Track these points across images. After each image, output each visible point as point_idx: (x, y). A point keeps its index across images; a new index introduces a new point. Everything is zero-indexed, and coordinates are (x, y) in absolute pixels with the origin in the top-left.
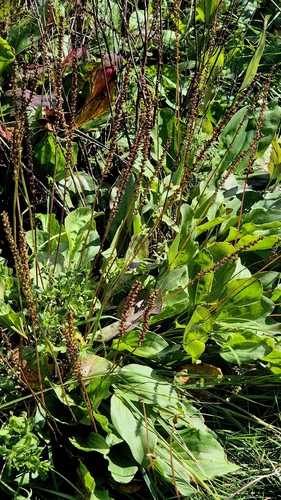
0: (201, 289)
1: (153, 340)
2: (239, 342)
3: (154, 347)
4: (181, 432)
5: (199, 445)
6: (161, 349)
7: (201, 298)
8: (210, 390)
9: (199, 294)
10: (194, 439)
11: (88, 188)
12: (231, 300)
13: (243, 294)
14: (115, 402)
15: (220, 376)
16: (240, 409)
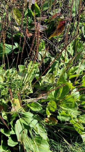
0: (58, 95)
1: (38, 107)
2: (64, 114)
3: (38, 109)
4: (37, 136)
5: (41, 142)
6: (40, 110)
7: (58, 98)
8: (52, 126)
9: (57, 96)
10: (40, 140)
11: (47, 56)
12: (66, 101)
13: (69, 100)
14: (18, 121)
15: (56, 123)
16: (60, 135)
